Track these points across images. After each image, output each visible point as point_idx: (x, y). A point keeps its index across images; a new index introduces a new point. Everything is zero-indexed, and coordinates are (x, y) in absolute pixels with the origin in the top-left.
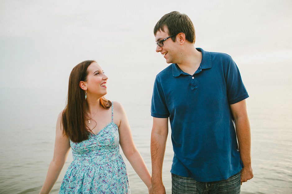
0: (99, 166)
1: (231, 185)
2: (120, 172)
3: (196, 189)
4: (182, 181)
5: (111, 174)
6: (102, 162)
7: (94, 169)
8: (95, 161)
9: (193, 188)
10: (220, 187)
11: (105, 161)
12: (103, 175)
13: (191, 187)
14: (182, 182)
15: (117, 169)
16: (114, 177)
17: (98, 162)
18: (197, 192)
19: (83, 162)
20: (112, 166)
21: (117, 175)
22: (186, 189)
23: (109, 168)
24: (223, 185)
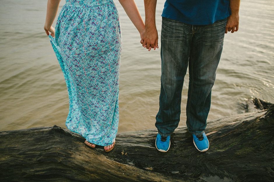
0: (90, 8)
1: (215, 30)
2: (111, 17)
3: (183, 32)
4: (171, 23)
5: (100, 17)
6: (92, 5)
7: (84, 11)
8: (86, 3)
9: (180, 30)
10: (205, 31)
11: (95, 4)
12: (93, 17)
13: (179, 30)
14: (171, 25)
15: (107, 13)
16: (105, 21)
17: (89, 5)
18: (184, 34)
19: (74, 4)
20: (103, 9)
21: (107, 19)
22: (174, 31)
23: (99, 11)
24: (208, 30)
